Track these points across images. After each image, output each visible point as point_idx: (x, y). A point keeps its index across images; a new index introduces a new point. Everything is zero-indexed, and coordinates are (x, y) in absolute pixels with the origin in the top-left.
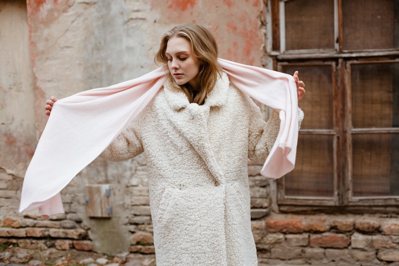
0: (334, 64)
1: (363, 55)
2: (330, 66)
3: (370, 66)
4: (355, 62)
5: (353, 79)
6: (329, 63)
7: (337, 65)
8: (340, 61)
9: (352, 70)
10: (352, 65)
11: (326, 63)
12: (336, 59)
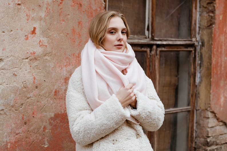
0: (148, 50)
1: (171, 43)
2: (146, 52)
3: (172, 53)
4: (163, 49)
5: (160, 64)
6: (145, 49)
7: (151, 51)
8: (154, 47)
9: (160, 56)
10: (161, 51)
11: (143, 49)
12: (150, 46)
